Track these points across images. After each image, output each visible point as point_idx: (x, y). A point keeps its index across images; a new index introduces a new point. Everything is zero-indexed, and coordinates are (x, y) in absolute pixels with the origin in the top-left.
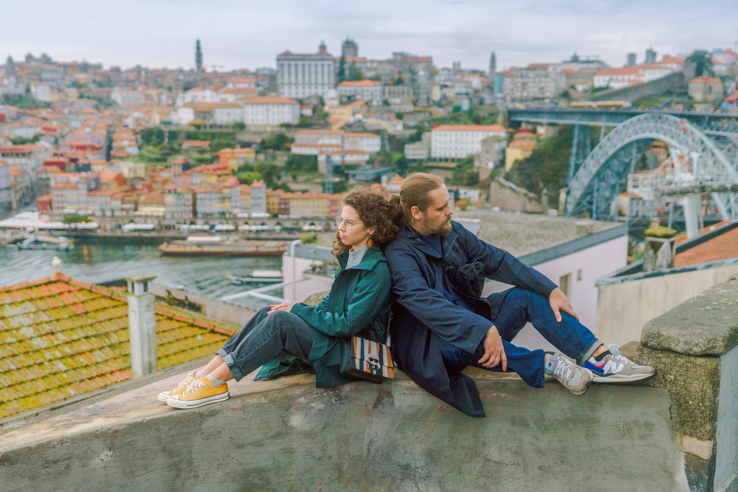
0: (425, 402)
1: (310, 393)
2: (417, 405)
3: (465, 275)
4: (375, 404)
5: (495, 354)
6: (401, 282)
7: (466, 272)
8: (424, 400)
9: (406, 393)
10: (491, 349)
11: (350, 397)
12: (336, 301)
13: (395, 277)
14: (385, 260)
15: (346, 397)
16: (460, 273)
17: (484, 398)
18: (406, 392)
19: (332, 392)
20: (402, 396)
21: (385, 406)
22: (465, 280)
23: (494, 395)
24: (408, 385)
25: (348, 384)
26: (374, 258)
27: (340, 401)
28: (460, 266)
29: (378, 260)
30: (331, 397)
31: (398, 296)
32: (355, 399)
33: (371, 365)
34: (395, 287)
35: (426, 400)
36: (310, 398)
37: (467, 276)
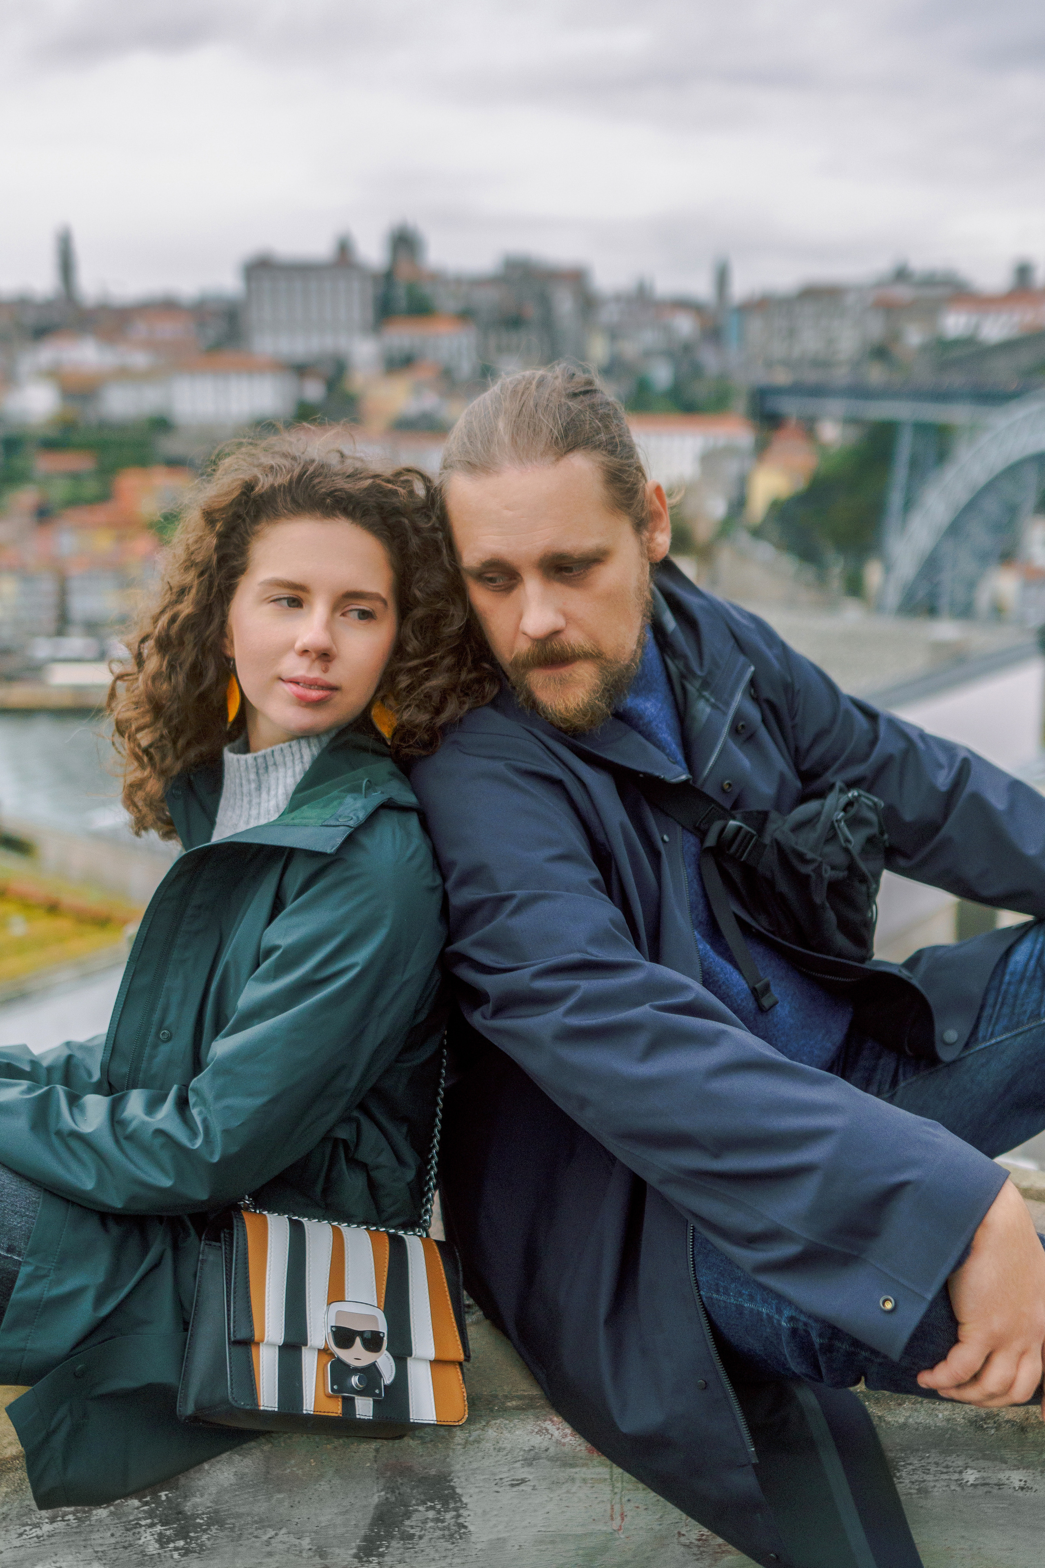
0: (622, 1516)
1: (19, 1516)
2: (580, 1531)
3: (801, 857)
4: (366, 1539)
5: (1017, 1346)
6: (489, 920)
7: (805, 843)
8: (617, 1508)
9: (523, 1481)
10: (998, 1323)
11: (239, 1516)
12: (156, 1017)
13: (462, 897)
14: (408, 798)
15: (216, 1519)
16: (779, 846)
17: (919, 1491)
18: (522, 1472)
19: (136, 1502)
20: (508, 1496)
21: (423, 1544)
22: (802, 882)
23: (971, 1476)
24: (537, 1441)
25: (225, 1456)
26: (355, 789)
27: (185, 1537)
28: (773, 815)
29: (377, 798)
30: (133, 1527)
31: (478, 998)
32: (263, 1523)
33: (340, 1371)
34: (463, 945)
35: (628, 1507)
36: (17, 1543)
37: (812, 861)
